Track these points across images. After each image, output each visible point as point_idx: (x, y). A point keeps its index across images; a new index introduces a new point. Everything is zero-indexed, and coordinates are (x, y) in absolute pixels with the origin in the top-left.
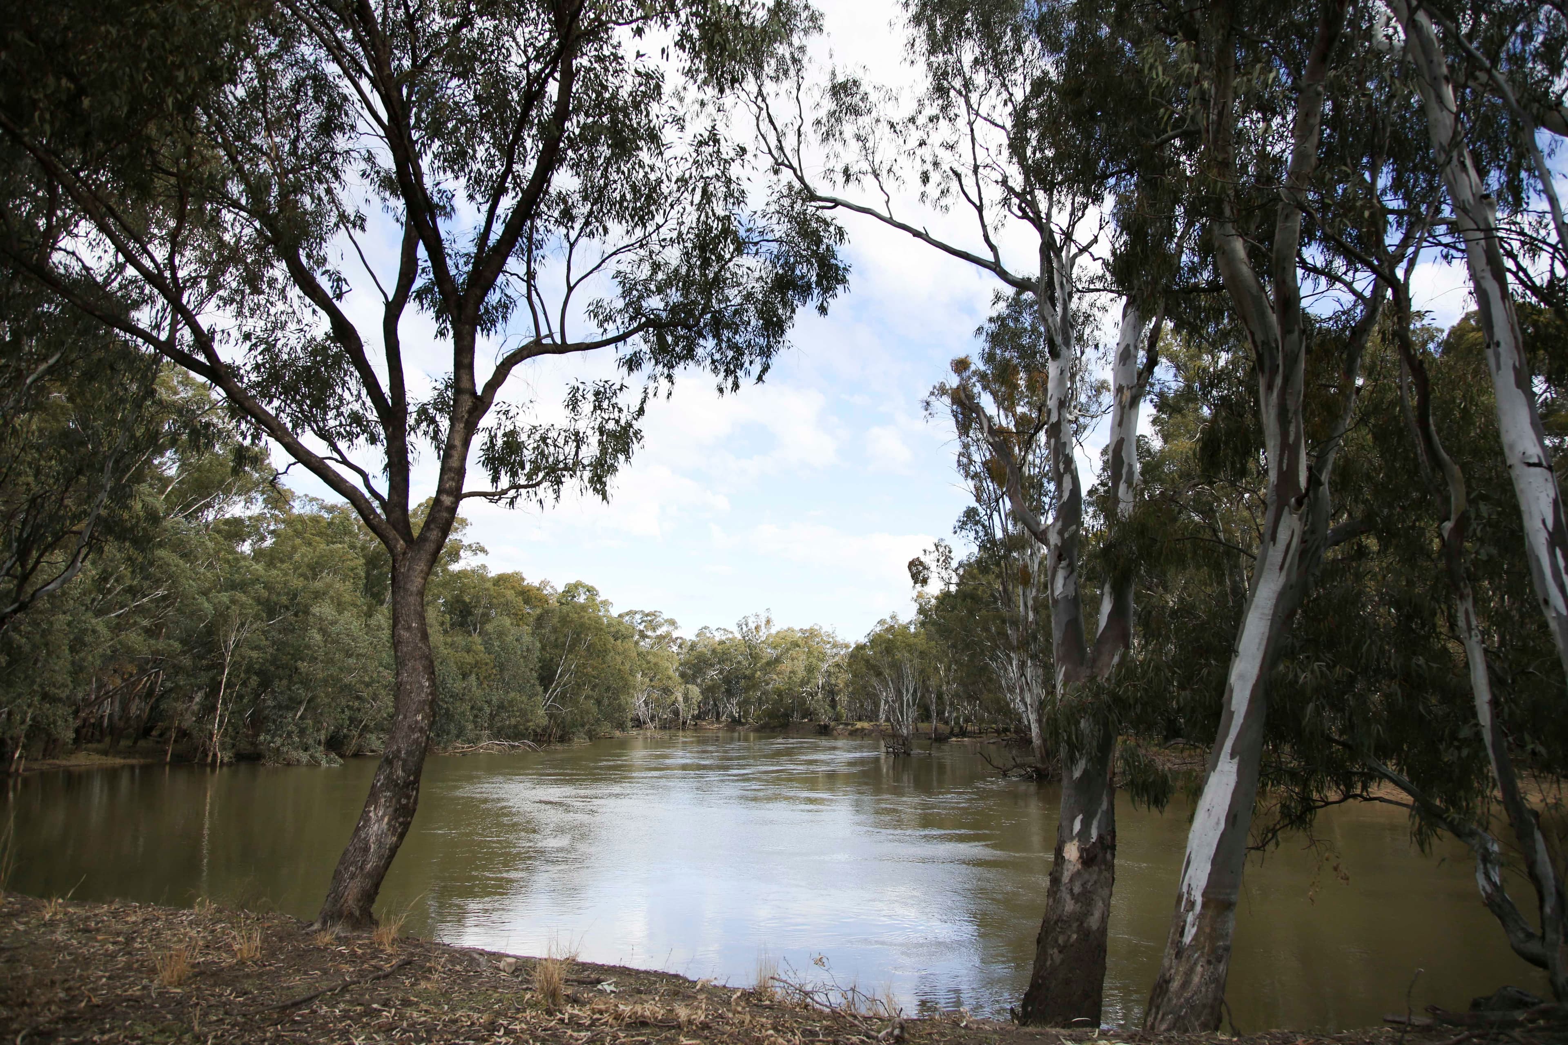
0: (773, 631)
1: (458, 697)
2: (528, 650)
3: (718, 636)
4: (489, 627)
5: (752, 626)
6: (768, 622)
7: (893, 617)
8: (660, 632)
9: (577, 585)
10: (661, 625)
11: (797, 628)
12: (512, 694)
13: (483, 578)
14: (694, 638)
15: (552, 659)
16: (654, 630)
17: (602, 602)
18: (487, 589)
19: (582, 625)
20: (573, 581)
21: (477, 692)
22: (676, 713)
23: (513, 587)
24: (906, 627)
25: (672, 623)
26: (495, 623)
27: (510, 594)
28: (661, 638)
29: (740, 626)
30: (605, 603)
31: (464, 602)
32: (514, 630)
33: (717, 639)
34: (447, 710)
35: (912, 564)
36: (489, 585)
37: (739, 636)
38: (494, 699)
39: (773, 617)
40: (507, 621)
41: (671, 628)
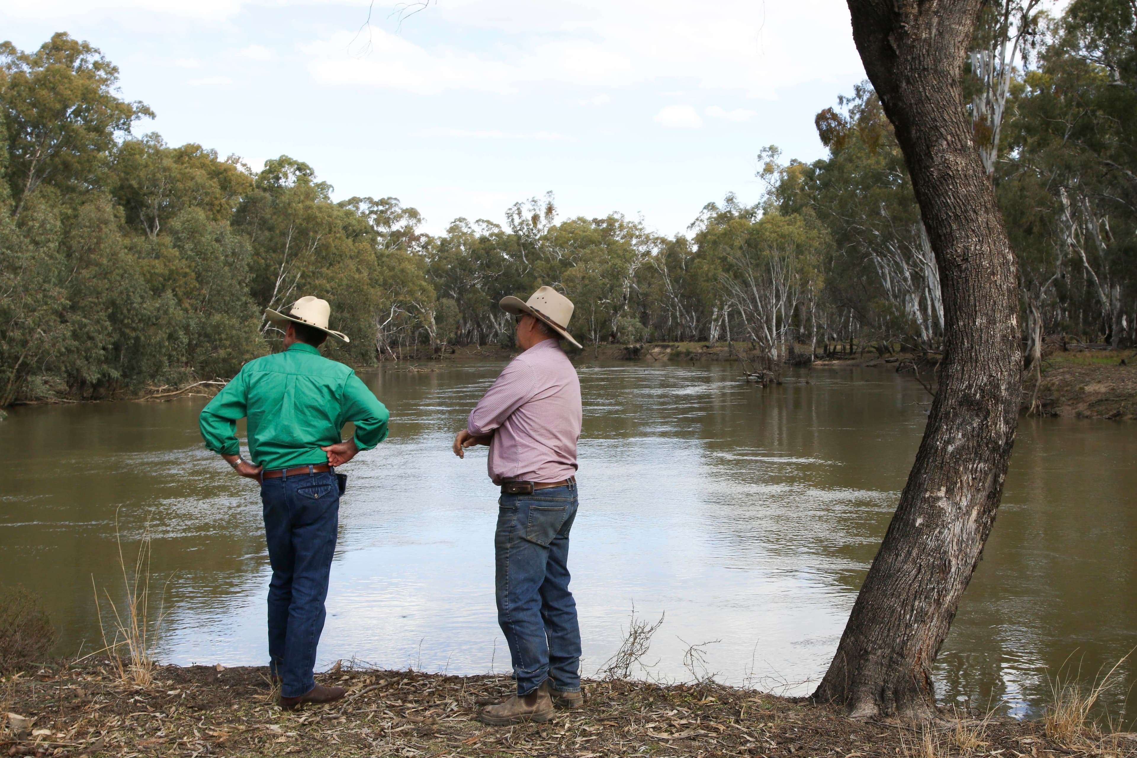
0: (557, 222)
1: (150, 322)
2: (234, 254)
3: (479, 232)
4: (176, 223)
5: (528, 216)
6: (550, 210)
7: (730, 200)
8: (397, 226)
9: (284, 162)
10: (398, 217)
11: (590, 218)
12: (217, 317)
13: (159, 154)
14: (445, 235)
15: (268, 266)
16: (387, 222)
17: (317, 185)
18: (166, 169)
19: (309, 219)
20: (275, 157)
21: (179, 314)
22: (425, 339)
23: (203, 166)
24: (749, 214)
25: (413, 213)
26: (183, 216)
27: (200, 175)
28: (396, 235)
29: (509, 216)
30: (323, 186)
31: (131, 186)
32: (211, 226)
33: (477, 235)
34: (137, 339)
35: (821, 118)
36: (167, 162)
37: (508, 230)
38: (193, 323)
39: (556, 204)
40: (201, 214)
41: (412, 222)
